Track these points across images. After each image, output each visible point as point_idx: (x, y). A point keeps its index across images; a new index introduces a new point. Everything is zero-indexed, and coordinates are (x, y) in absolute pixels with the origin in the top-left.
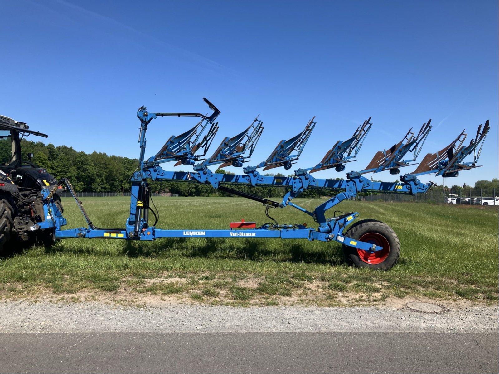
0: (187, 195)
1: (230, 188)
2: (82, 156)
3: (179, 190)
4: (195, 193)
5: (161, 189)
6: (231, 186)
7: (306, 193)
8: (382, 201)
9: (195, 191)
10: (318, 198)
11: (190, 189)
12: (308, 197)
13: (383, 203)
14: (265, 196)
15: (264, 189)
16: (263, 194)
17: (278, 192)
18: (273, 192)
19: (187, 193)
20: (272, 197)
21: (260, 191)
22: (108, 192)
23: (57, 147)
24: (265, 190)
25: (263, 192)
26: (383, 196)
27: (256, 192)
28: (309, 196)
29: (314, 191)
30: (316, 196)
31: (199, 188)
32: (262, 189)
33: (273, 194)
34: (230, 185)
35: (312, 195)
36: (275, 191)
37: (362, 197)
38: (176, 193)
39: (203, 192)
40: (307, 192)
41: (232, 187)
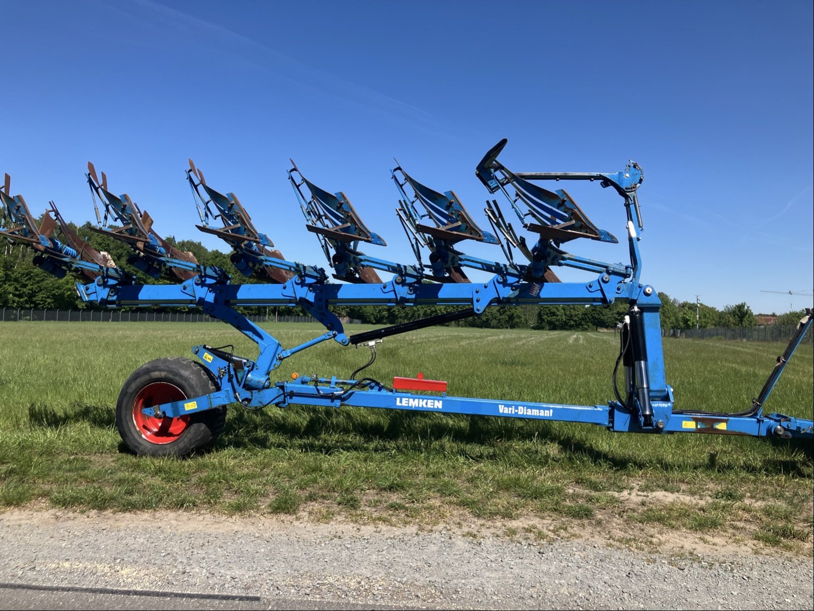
0: (374, 321)
1: (445, 313)
2: (216, 257)
3: (362, 313)
4: (386, 318)
5: (335, 312)
6: (446, 308)
7: (572, 323)
8: (724, 340)
9: (386, 315)
10: (593, 330)
11: (380, 311)
12: (575, 330)
13: (725, 342)
14: (501, 325)
15: (501, 315)
16: (499, 322)
17: (526, 320)
18: (516, 320)
19: (375, 319)
20: (515, 327)
21: (495, 318)
22: (255, 315)
23: (179, 243)
24: (503, 316)
25: (500, 319)
26: (717, 330)
27: (488, 320)
28: (578, 327)
29: (588, 320)
30: (589, 327)
31: (394, 311)
32: (498, 315)
33: (517, 322)
34: (444, 307)
35: (583, 325)
36: (521, 318)
37: (679, 331)
38: (357, 318)
39: (401, 317)
40: (575, 321)
41: (449, 311)
